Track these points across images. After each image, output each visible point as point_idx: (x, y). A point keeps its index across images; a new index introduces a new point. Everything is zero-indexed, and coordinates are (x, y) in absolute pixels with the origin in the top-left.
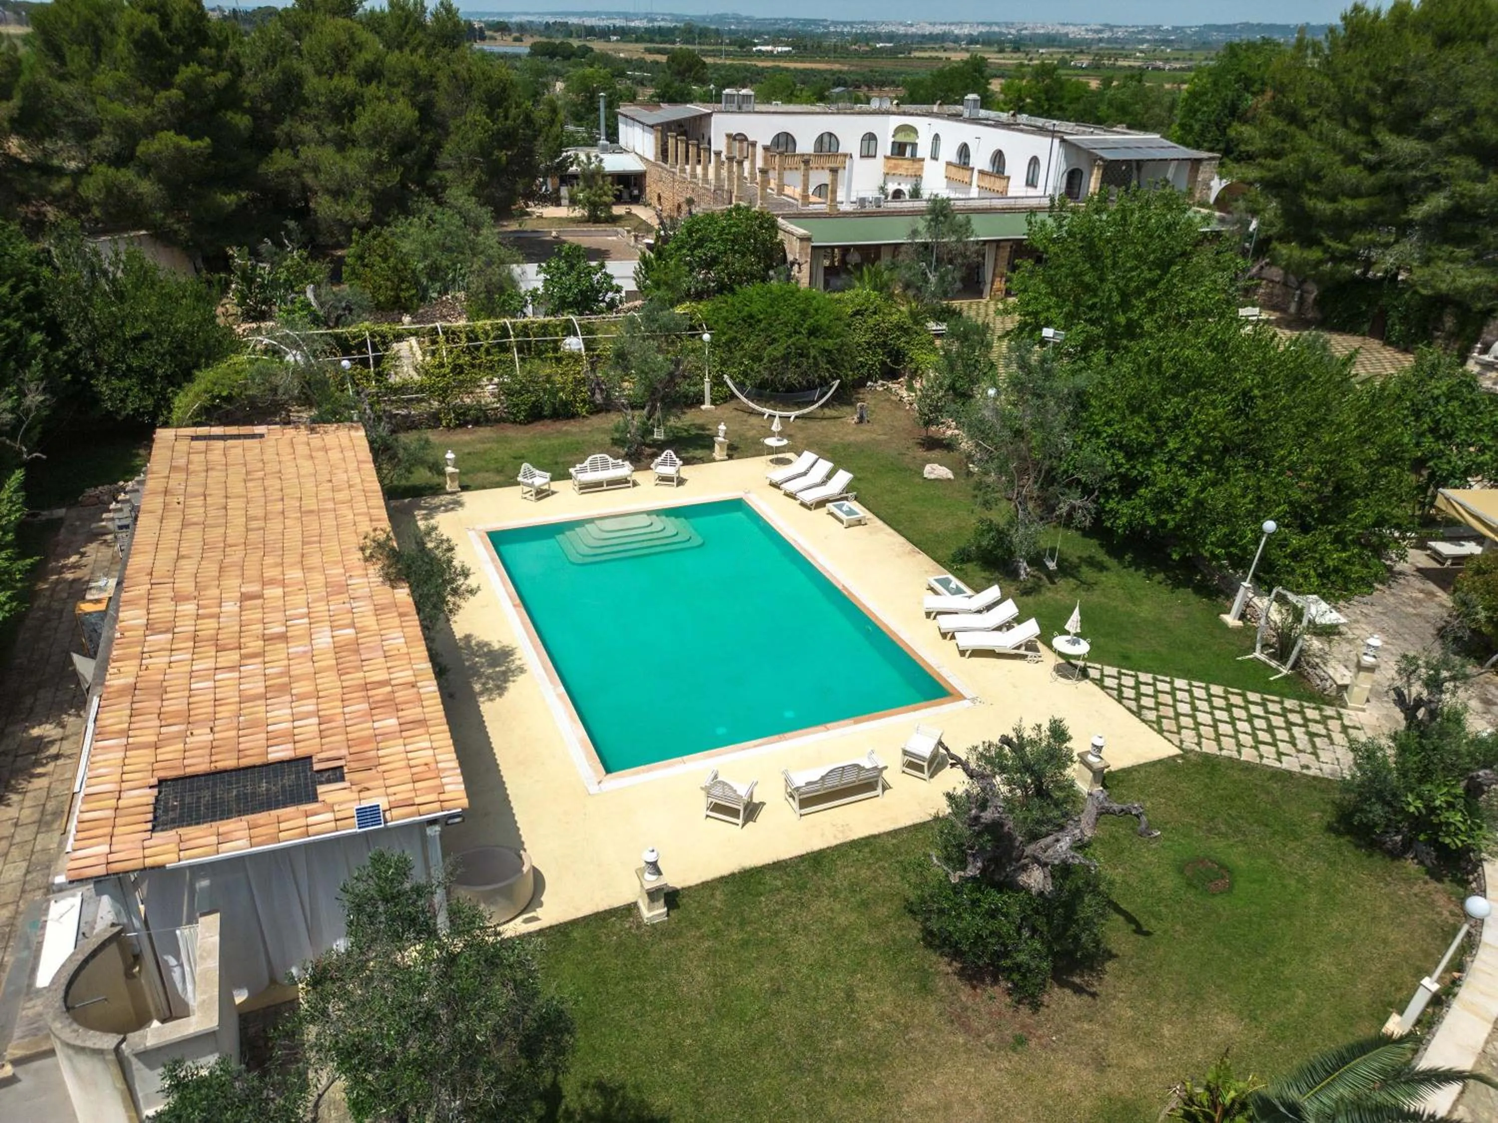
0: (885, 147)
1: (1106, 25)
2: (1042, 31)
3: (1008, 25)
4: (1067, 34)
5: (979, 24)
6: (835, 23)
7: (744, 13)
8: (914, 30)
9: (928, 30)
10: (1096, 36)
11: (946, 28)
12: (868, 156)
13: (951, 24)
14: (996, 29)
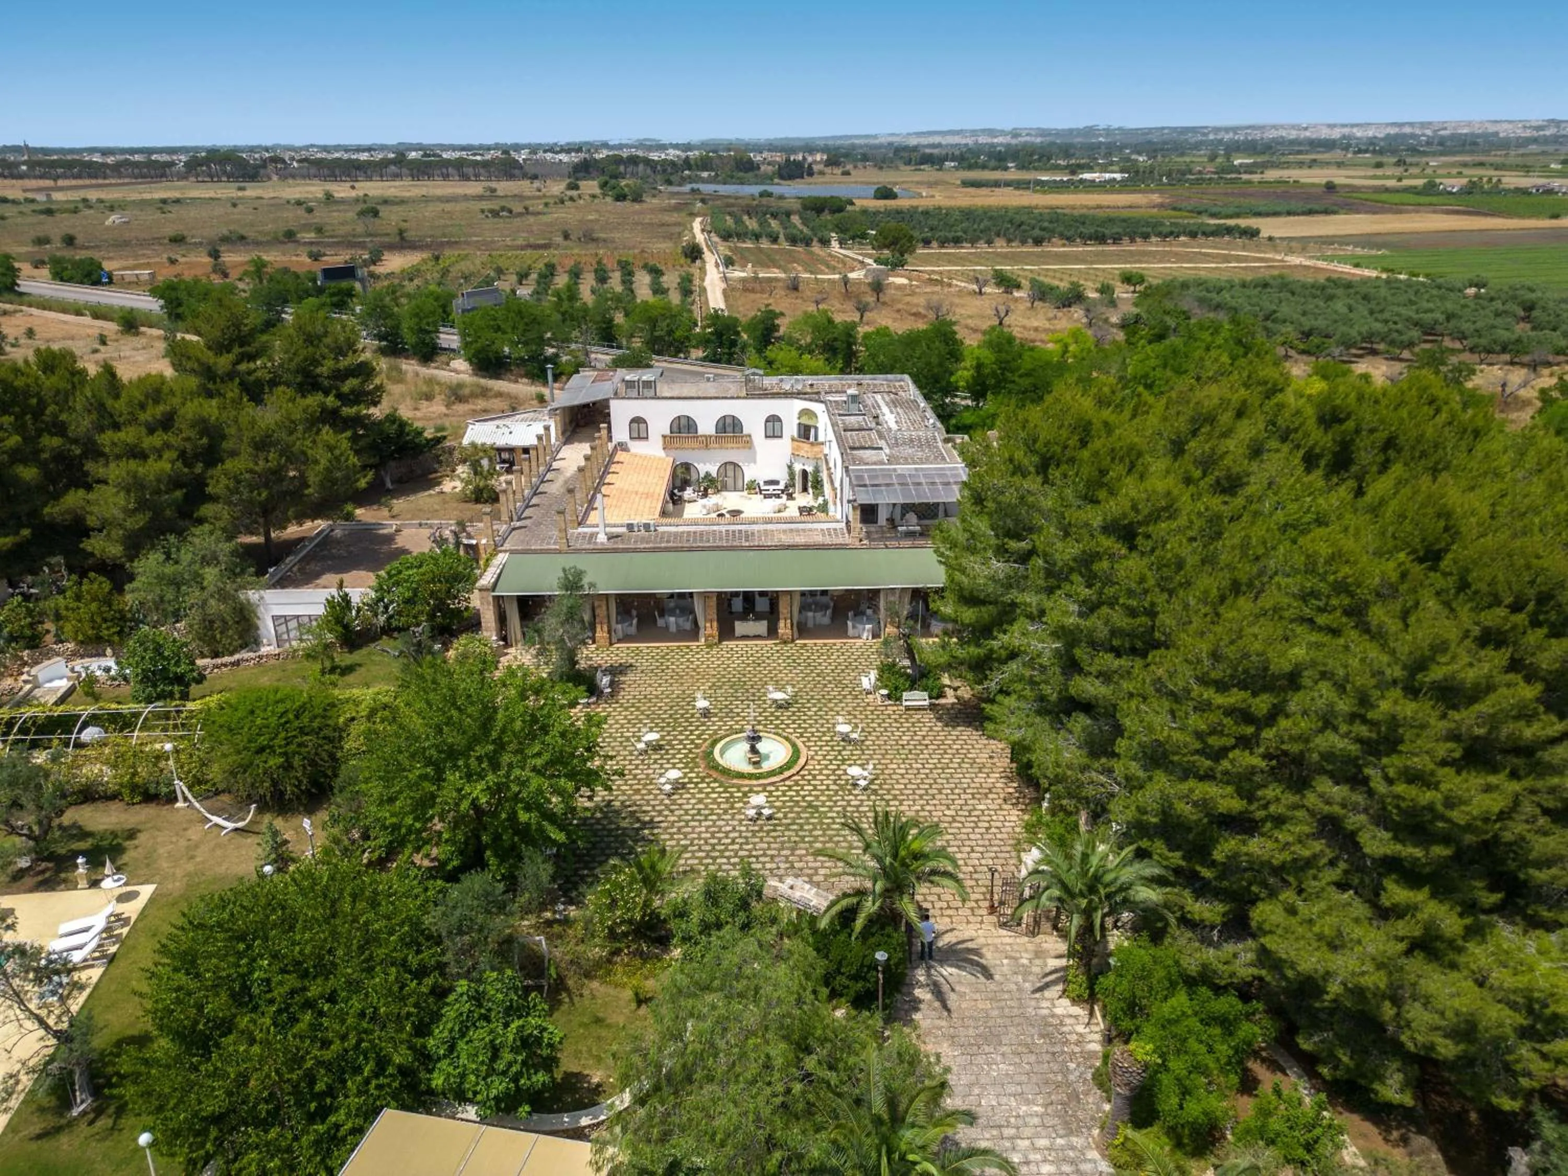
0: (790, 428)
1: (1553, 121)
2: (1465, 131)
3: (1423, 125)
4: (1496, 134)
5: (1388, 125)
6: (1217, 130)
7: (1115, 125)
8: (1308, 134)
9: (1325, 133)
10: (1535, 134)
11: (1346, 131)
12: (774, 437)
13: (1353, 126)
14: (1407, 130)
